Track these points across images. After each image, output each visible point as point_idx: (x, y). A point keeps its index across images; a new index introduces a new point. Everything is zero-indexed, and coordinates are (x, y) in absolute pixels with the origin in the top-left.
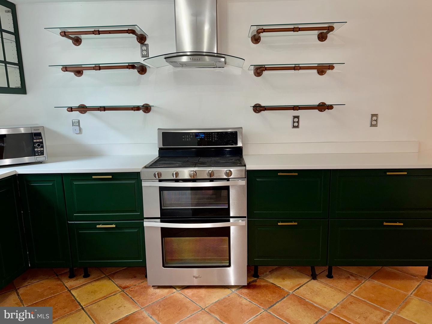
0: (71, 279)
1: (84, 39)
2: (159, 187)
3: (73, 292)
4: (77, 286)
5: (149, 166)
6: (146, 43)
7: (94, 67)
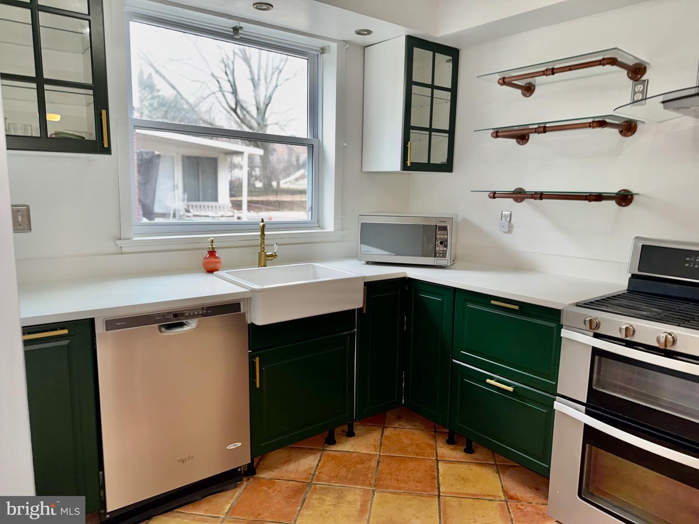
0: (448, 445)
1: (538, 85)
2: (593, 347)
3: (441, 466)
4: (450, 459)
5: (585, 304)
6: (644, 78)
7: (536, 128)
